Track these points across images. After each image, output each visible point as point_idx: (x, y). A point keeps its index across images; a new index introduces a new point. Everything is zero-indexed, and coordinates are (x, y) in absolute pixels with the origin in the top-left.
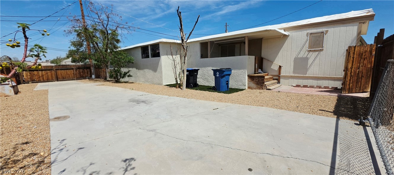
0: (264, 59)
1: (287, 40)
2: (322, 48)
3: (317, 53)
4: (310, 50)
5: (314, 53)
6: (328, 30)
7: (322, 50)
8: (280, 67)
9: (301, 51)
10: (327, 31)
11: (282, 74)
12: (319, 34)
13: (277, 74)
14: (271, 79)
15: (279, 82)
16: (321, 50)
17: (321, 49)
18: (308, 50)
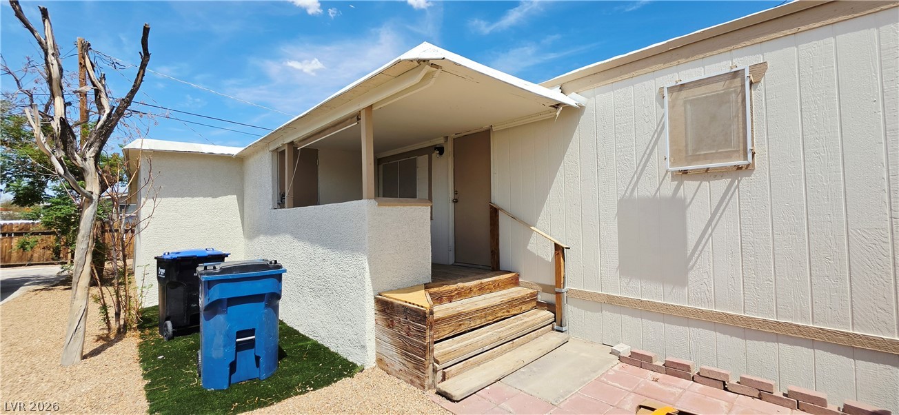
0: (501, 214)
1: (577, 131)
2: (746, 157)
3: (721, 184)
4: (685, 172)
5: (705, 184)
6: (765, 63)
7: (747, 169)
8: (559, 249)
9: (639, 178)
10: (759, 70)
11: (571, 284)
12: (719, 87)
13: (550, 280)
14: (530, 306)
15: (558, 324)
16: (739, 168)
17: (741, 162)
18: (672, 172)
